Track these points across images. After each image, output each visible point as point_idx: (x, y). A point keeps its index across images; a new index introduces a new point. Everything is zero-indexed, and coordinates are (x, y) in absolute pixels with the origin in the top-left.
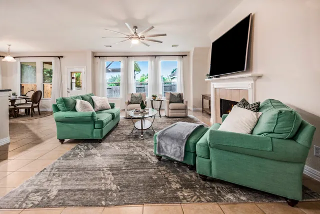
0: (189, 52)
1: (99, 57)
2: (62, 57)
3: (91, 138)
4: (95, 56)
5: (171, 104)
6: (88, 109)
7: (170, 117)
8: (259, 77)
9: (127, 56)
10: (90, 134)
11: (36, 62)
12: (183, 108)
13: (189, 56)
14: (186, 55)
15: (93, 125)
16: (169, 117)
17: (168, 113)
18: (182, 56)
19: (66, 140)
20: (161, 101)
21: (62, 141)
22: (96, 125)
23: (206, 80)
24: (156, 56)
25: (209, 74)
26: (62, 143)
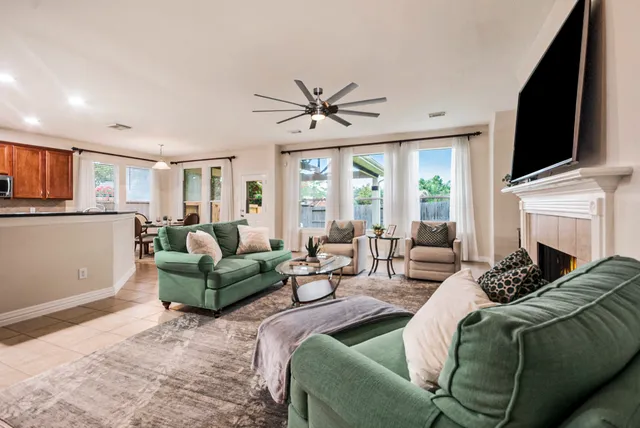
0: (487, 126)
1: (289, 152)
2: (234, 157)
3: (200, 306)
4: (283, 152)
5: (418, 249)
6: (204, 249)
7: (413, 279)
8: (624, 177)
9: (339, 148)
10: (198, 297)
11: (200, 169)
12: (446, 260)
13: (487, 134)
14: (478, 133)
15: (203, 281)
16: (410, 279)
17: (408, 268)
18: (469, 136)
19: (173, 305)
20: (392, 240)
21: (167, 304)
22: (209, 281)
23: (503, 191)
24: (400, 142)
25: (511, 174)
26: (167, 308)
